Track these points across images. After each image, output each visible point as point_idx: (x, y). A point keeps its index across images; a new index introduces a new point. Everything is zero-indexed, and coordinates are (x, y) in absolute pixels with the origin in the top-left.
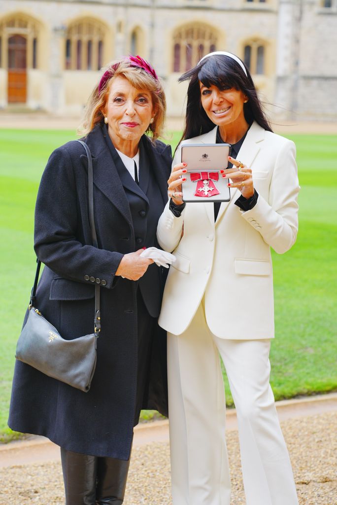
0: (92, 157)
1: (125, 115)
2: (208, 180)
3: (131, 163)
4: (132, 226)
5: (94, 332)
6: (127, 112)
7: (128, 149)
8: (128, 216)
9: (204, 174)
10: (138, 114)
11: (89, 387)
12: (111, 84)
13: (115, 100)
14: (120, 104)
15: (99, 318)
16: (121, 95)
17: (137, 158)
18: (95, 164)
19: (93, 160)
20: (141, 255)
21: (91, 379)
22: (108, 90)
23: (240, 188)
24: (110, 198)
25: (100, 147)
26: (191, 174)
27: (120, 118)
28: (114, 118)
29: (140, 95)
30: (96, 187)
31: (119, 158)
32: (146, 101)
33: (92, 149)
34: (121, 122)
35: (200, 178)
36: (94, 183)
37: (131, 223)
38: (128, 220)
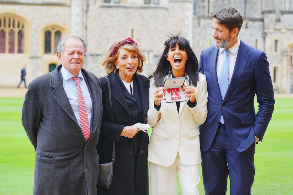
0: (110, 83)
1: (127, 64)
2: (175, 92)
3: (128, 86)
4: (129, 113)
5: (112, 162)
6: (128, 63)
7: (128, 80)
8: (127, 108)
9: (173, 89)
10: (133, 63)
11: (110, 186)
12: (119, 51)
13: (122, 58)
14: (125, 59)
15: (114, 155)
16: (125, 55)
17: (132, 83)
18: (111, 87)
19: (110, 85)
20: (134, 127)
21: (110, 183)
22: (118, 54)
23: (189, 97)
24: (118, 101)
25: (114, 78)
26: (168, 90)
27: (125, 66)
28: (122, 66)
29: (133, 55)
30: (113, 97)
31: (123, 84)
32: (135, 57)
33: (110, 80)
34: (126, 68)
35: (172, 91)
36: (111, 95)
37: (128, 111)
38: (127, 110)
